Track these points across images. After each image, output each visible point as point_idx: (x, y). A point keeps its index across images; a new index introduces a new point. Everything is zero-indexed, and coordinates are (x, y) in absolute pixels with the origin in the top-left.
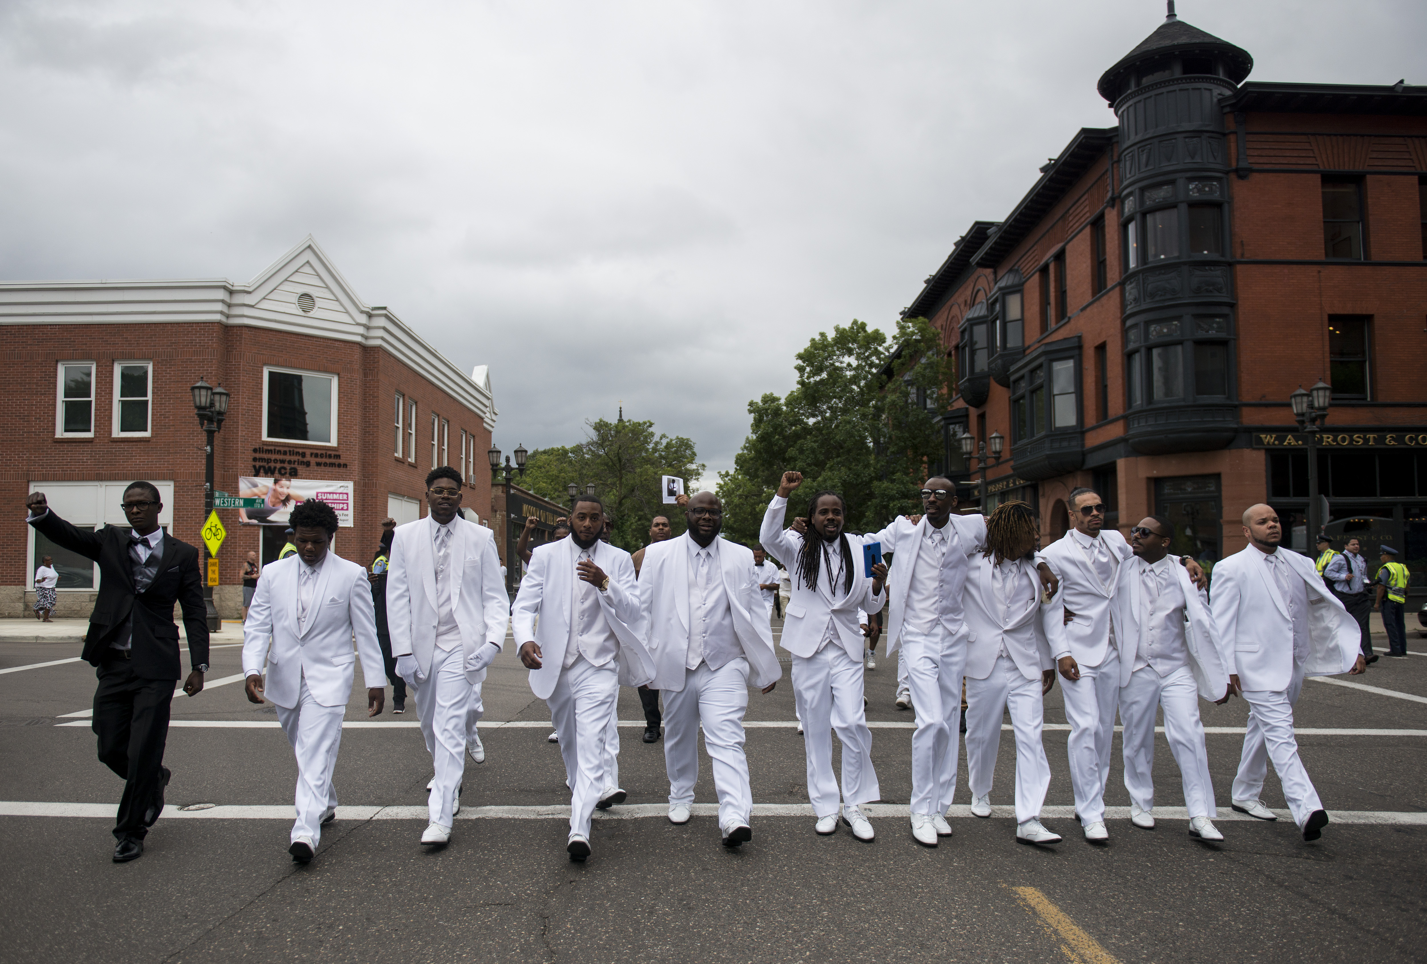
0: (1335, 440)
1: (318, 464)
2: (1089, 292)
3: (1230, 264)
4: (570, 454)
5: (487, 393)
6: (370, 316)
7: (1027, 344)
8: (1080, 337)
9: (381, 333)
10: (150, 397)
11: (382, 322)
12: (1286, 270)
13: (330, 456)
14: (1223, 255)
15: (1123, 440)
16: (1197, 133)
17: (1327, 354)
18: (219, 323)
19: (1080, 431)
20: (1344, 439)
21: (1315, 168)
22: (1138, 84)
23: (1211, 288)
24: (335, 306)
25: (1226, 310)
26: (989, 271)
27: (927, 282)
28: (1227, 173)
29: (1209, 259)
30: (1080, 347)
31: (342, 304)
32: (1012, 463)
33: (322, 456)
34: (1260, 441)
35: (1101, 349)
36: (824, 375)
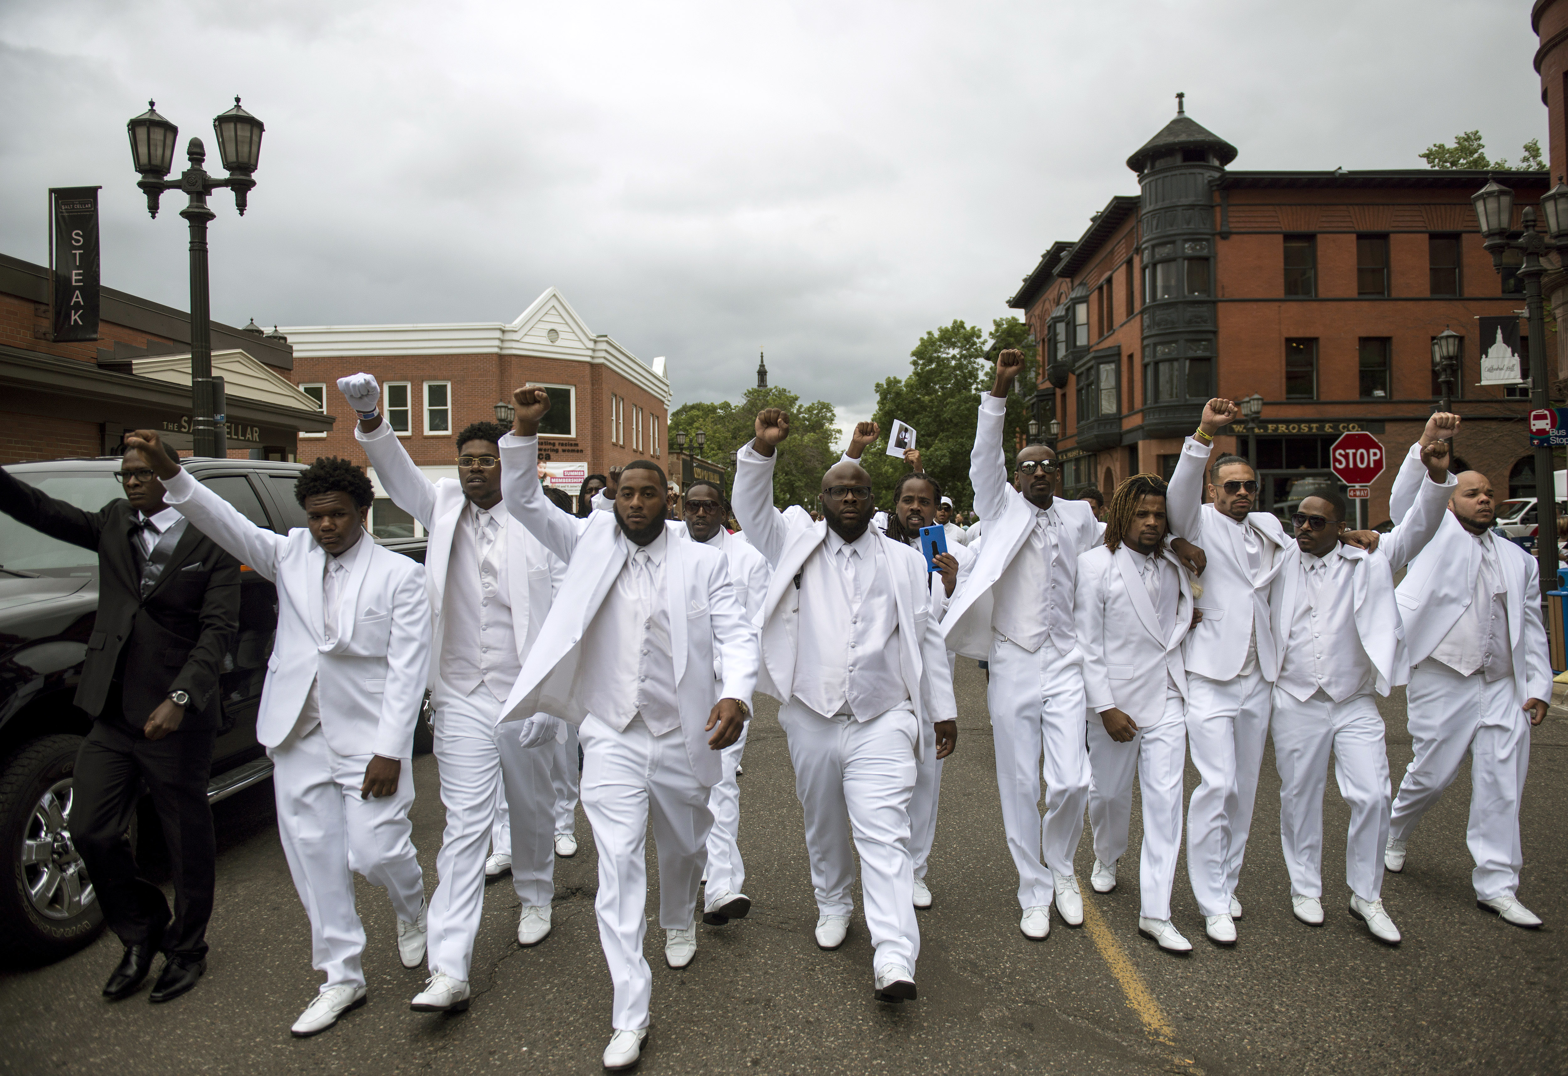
0: (1287, 428)
1: (564, 451)
2: (1125, 314)
3: (1215, 302)
4: (719, 411)
5: (665, 380)
6: (595, 342)
7: (1091, 344)
8: (1119, 347)
9: (604, 354)
10: (449, 407)
11: (604, 346)
12: (1254, 306)
13: (571, 445)
14: (1209, 296)
15: (1141, 428)
16: (1192, 207)
17: (1284, 367)
18: (497, 354)
19: (1118, 418)
20: (1294, 428)
21: (1279, 230)
22: (1152, 167)
23: (1199, 320)
24: (572, 336)
25: (1210, 336)
26: (1068, 280)
27: (1025, 280)
28: (1213, 235)
29: (1199, 299)
30: (1119, 354)
31: (576, 335)
32: (1076, 438)
33: (566, 445)
34: (1232, 430)
35: (1131, 357)
36: (933, 366)
